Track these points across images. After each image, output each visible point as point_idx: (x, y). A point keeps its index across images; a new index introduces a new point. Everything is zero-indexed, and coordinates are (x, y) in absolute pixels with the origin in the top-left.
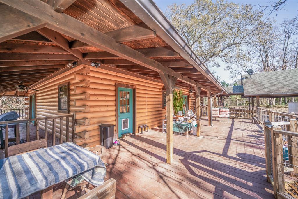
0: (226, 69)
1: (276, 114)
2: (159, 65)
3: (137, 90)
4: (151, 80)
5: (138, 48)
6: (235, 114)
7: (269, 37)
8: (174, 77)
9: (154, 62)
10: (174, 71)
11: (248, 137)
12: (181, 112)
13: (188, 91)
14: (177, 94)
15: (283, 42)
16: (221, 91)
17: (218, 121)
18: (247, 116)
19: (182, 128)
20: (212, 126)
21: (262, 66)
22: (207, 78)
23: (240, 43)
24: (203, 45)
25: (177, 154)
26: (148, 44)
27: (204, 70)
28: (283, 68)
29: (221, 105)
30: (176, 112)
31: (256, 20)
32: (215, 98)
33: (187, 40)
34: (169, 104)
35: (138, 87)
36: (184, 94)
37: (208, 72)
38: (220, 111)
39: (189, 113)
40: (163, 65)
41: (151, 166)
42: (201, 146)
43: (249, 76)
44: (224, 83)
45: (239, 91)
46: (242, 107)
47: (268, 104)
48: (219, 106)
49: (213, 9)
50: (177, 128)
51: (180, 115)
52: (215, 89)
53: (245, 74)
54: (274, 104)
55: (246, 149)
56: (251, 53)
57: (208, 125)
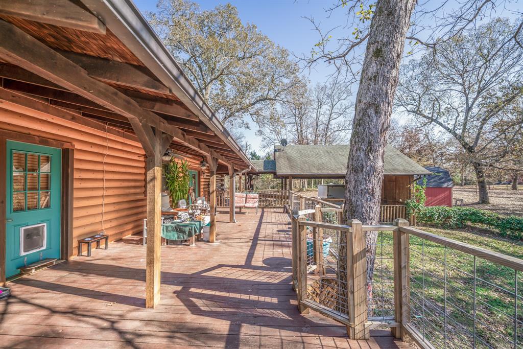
0: (257, 133)
1: (306, 199)
2: (129, 103)
3: (75, 152)
4: (118, 134)
5: (67, 49)
6: (266, 201)
7: (304, 101)
8: (166, 134)
9: (116, 94)
10: (166, 122)
11: (278, 232)
12: (184, 201)
13: (199, 163)
14: (177, 167)
15: (316, 111)
16: (248, 166)
17: (244, 213)
18: (278, 204)
19: (184, 232)
20: (234, 222)
21: (297, 137)
22: (225, 143)
23: (275, 100)
24: (226, 88)
25: (169, 283)
26: (95, 47)
27: (219, 129)
28: (315, 142)
29: (249, 189)
30: (175, 202)
31: (292, 73)
32: (240, 178)
33: (201, 72)
34: (154, 186)
35: (78, 146)
36: (191, 169)
37: (226, 133)
38: (246, 198)
39: (199, 202)
40: (140, 106)
41: (105, 324)
42: (215, 258)
43: (282, 148)
44: (253, 155)
45: (271, 169)
46: (274, 192)
47: (301, 187)
48: (246, 189)
49: (242, 36)
50: (175, 233)
51: (181, 208)
52: (239, 163)
53: (279, 144)
54: (306, 186)
55: (274, 250)
56: (286, 117)
57: (229, 221)
